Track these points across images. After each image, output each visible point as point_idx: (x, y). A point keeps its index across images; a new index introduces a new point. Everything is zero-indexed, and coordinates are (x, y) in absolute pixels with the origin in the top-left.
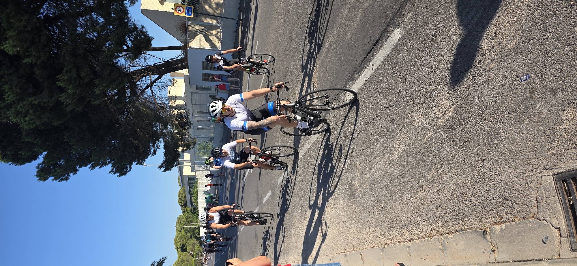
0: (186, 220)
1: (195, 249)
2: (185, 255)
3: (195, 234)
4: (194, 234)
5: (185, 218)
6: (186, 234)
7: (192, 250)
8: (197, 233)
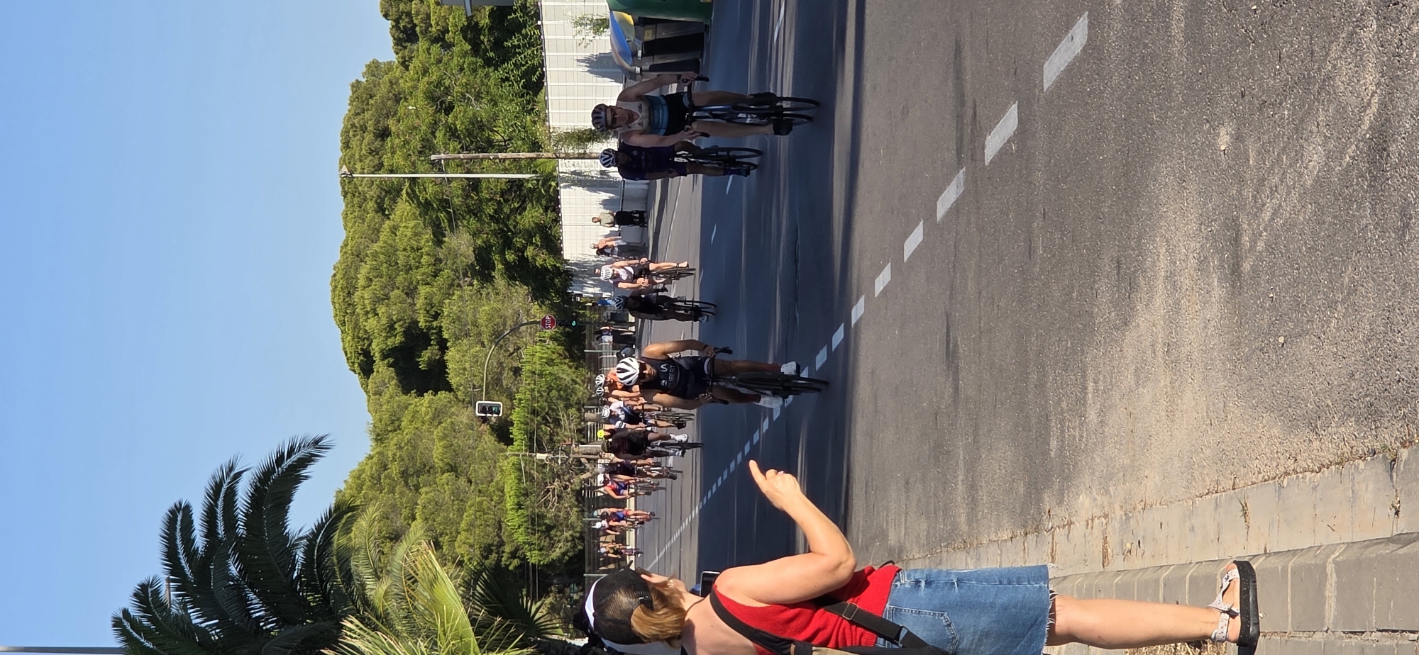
0: (429, 120)
1: (517, 371)
2: (438, 416)
3: (519, 241)
4: (507, 244)
5: (422, 102)
6: (439, 242)
7: (497, 381)
8: (529, 235)
